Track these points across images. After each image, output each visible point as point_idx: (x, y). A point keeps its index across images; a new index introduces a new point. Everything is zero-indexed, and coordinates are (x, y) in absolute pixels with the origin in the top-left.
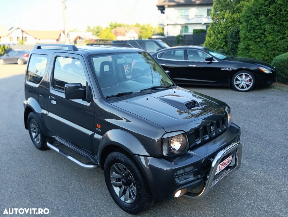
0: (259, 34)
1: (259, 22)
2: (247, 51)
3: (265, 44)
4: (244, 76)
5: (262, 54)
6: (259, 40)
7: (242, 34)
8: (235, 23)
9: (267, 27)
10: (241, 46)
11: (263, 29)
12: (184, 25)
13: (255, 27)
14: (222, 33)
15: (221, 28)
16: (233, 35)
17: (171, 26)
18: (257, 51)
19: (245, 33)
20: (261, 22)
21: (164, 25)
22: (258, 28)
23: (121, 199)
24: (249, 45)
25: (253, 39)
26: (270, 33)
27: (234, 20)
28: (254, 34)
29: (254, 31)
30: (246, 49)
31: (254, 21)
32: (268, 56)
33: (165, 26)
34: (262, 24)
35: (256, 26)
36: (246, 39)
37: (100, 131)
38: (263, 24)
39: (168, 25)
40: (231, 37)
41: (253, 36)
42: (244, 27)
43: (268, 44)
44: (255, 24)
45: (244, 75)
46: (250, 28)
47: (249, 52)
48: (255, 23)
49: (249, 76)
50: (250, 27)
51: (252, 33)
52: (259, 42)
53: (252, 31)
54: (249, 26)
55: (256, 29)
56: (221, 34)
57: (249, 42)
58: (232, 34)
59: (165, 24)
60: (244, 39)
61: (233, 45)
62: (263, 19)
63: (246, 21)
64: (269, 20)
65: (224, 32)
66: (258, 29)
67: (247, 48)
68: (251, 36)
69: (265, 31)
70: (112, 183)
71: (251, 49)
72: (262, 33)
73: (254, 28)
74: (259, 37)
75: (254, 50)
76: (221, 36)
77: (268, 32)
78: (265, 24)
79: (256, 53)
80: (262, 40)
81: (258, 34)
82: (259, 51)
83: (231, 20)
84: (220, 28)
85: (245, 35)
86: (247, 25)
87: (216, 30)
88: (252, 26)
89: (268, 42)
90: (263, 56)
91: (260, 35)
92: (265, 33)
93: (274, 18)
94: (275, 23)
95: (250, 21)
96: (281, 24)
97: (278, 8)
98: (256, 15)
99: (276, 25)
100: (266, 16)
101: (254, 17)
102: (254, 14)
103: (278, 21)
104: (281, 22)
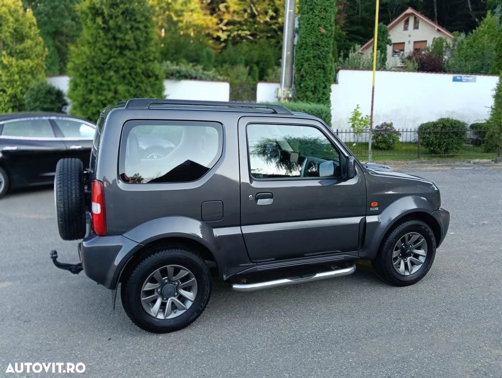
1: (103, 78)
9: (120, 88)
11: (113, 90)
16: (41, 96)
19: (84, 95)
20: (110, 78)
22: (105, 87)
28: (101, 98)
29: (98, 93)
31: (97, 76)
34: (110, 83)
35: (101, 84)
38: (113, 84)
40: (37, 99)
44: (99, 81)
46: (92, 88)
48: (99, 79)
50: (92, 86)
51: (96, 96)
53: (95, 93)
54: (89, 84)
55: (102, 90)
62: (112, 76)
64: (122, 79)
66: (105, 90)
69: (116, 92)
72: (113, 97)
73: (98, 89)
77: (123, 95)
78: (116, 84)
81: (109, 97)
85: (84, 99)
86: (86, 83)
88: (94, 84)
91: (111, 100)
92: (117, 96)
93: (128, 76)
94: (130, 84)
95: (90, 77)
96: (137, 87)
97: (130, 64)
98: (98, 68)
99: (131, 86)
100: (116, 72)
101: (95, 71)
102: (95, 67)
103: (133, 81)
104: (137, 83)
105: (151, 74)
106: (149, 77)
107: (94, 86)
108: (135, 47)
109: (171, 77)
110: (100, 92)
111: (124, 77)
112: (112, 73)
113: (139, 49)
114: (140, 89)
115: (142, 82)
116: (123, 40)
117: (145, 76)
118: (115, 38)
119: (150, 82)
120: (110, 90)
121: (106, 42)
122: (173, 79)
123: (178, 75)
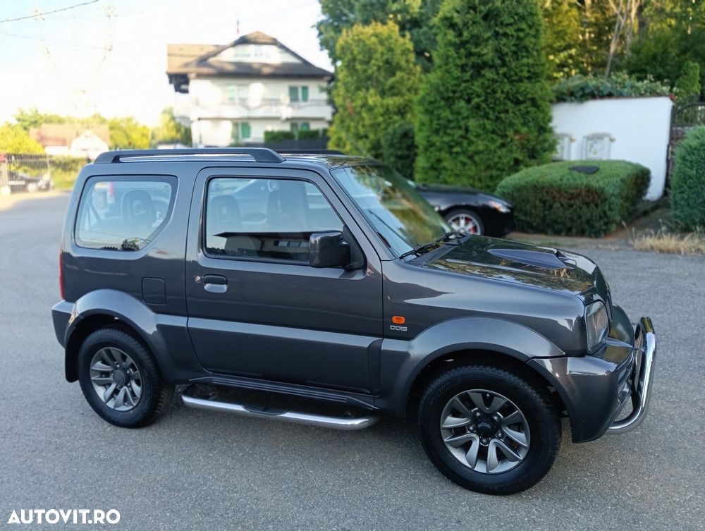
0: (458, 138)
1: (453, 112)
2: (435, 173)
3: (471, 157)
4: (462, 222)
5: (470, 177)
6: (457, 149)
7: (420, 139)
8: (391, 116)
9: (472, 123)
10: (421, 162)
11: (463, 127)
12: (240, 122)
13: (446, 123)
14: (366, 137)
15: (363, 126)
16: (395, 140)
17: (208, 123)
18: (457, 172)
19: (428, 137)
20: (459, 113)
21: (191, 119)
22: (453, 125)
23: (475, 469)
24: (439, 161)
25: (447, 149)
26: (478, 136)
27: (388, 110)
28: (446, 139)
29: (445, 133)
30: (433, 168)
31: (445, 111)
32: (480, 180)
33: (192, 122)
34: (460, 118)
35: (449, 121)
36: (432, 149)
37: (405, 329)
38: (464, 119)
39: (199, 119)
40: (392, 145)
41: (445, 143)
42: (423, 124)
43: (476, 158)
44: (446, 117)
45: (462, 218)
46: (438, 127)
47: (440, 174)
48: (446, 114)
49: (471, 220)
50: (438, 124)
51: (442, 137)
52: (457, 153)
53: (441, 133)
54: (435, 122)
55: (450, 128)
56: (364, 140)
57: (437, 154)
58: (392, 139)
59: (193, 117)
60: (426, 149)
61: (395, 162)
62: (462, 107)
63: (427, 112)
64: (474, 111)
65: (372, 136)
66: (454, 128)
67: (436, 166)
68: (442, 142)
69: (467, 130)
70: (445, 440)
71: (445, 169)
72: (462, 137)
73: (446, 127)
74: (458, 144)
75: (452, 170)
76: (364, 143)
77: (474, 133)
78: (467, 118)
79: (457, 175)
80: (464, 149)
81: (456, 138)
82: (460, 171)
83: (381, 111)
84: (360, 127)
85: (428, 141)
86: (431, 121)
87: (353, 130)
88: (441, 122)
89: (477, 153)
90: (471, 181)
91: (460, 140)
92: (469, 135)
93: (484, 105)
94: (486, 116)
95: (436, 112)
96: (498, 118)
97: (488, 87)
98: (448, 99)
99: (488, 119)
100: (469, 101)
101: (443, 103)
102: (443, 98)
103: (491, 112)
104: (496, 114)
105: (521, 98)
106: (518, 103)
107: (439, 124)
108: (498, 62)
109: (569, 99)
110: (449, 131)
111: (478, 107)
112: (462, 103)
113: (504, 64)
114: (503, 122)
115: (507, 111)
116: (479, 55)
117: (512, 102)
118: (470, 54)
119: (520, 110)
120: (460, 128)
121: (459, 62)
122: (572, 101)
123: (581, 93)
